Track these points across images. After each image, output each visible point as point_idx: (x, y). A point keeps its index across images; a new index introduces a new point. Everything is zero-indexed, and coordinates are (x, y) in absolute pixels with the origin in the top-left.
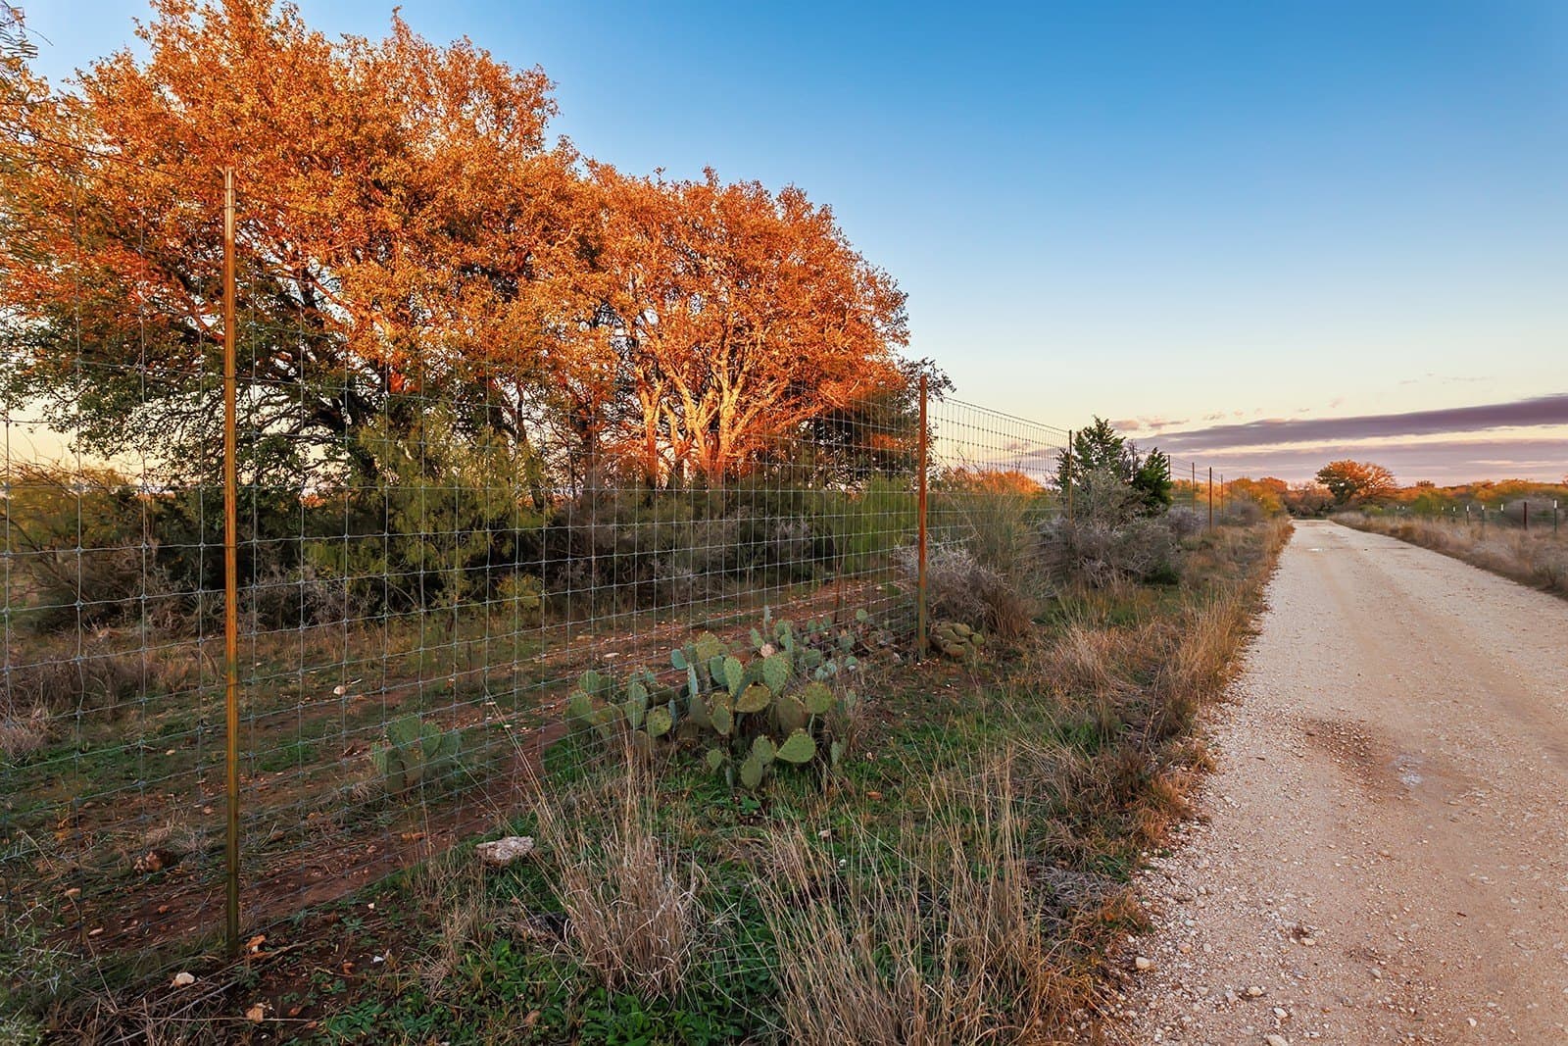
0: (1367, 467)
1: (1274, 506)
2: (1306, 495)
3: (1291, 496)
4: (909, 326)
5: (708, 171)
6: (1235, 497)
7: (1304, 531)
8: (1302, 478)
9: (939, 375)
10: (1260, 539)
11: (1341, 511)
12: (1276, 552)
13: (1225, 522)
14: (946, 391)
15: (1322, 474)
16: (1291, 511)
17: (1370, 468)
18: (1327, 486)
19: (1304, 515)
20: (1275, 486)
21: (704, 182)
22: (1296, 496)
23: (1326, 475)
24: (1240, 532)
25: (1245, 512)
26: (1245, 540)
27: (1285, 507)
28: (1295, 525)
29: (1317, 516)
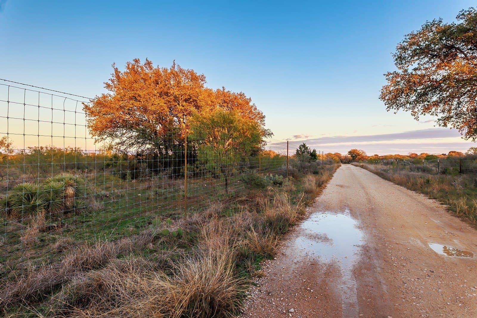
0: (360, 151)
1: (337, 160)
2: (346, 157)
3: (342, 158)
4: (265, 122)
5: (223, 87)
6: (328, 158)
7: (343, 166)
8: (344, 153)
9: (271, 132)
10: (333, 167)
11: (354, 162)
12: (336, 169)
13: (326, 164)
14: (272, 135)
15: (349, 152)
16: (342, 162)
17: (361, 151)
18: (350, 155)
19: (345, 163)
20: (337, 155)
21: (222, 89)
22: (343, 158)
23: (350, 153)
24: (329, 166)
25: (330, 162)
26: (330, 167)
27: (340, 161)
28: (342, 165)
29: (348, 163)
